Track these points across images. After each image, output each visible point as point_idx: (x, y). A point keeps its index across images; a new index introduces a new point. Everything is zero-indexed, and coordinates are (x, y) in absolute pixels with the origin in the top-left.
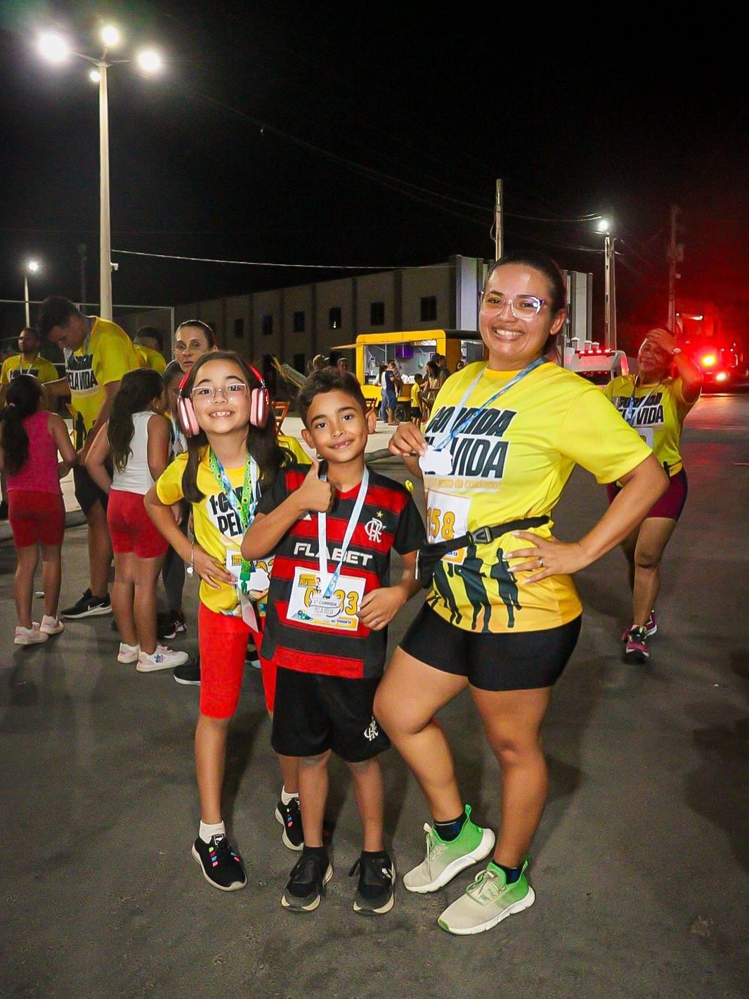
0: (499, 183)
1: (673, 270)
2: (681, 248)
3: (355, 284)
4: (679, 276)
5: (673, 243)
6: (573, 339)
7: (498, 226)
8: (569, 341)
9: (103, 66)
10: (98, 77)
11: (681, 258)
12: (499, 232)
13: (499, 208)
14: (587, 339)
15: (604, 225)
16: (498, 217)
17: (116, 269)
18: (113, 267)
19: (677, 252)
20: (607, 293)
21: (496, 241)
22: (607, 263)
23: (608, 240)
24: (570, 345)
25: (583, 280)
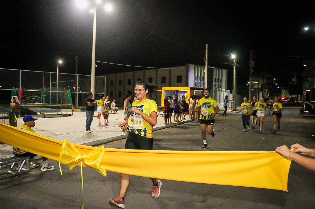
0: (207, 45)
1: (251, 69)
2: (253, 63)
4: (253, 71)
5: (251, 61)
7: (207, 57)
9: (95, 9)
10: (93, 11)
11: (253, 66)
12: (207, 59)
13: (207, 52)
15: (233, 56)
16: (207, 55)
18: (95, 66)
19: (252, 63)
20: (234, 76)
21: (206, 62)
22: (234, 67)
23: (234, 61)
25: (224, 72)
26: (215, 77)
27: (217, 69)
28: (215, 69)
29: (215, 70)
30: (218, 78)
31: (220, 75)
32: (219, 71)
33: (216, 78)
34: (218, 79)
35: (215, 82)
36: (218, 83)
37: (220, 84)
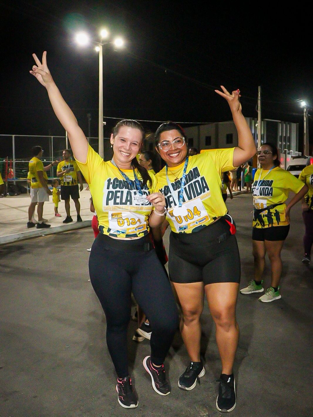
0: (259, 88)
3: (199, 130)
6: (290, 151)
7: (259, 105)
8: (288, 152)
9: (101, 45)
10: (99, 49)
12: (259, 108)
13: (259, 98)
14: (296, 151)
15: (303, 104)
16: (259, 102)
17: (105, 124)
20: (305, 132)
21: (258, 112)
22: (305, 119)
23: (305, 109)
24: (289, 154)
25: (294, 126)
26: (280, 134)
27: (283, 122)
28: (280, 123)
29: (280, 125)
30: (284, 135)
31: (287, 131)
32: (286, 125)
33: (281, 136)
34: (285, 137)
35: (281, 142)
36: (284, 143)
37: (288, 144)
